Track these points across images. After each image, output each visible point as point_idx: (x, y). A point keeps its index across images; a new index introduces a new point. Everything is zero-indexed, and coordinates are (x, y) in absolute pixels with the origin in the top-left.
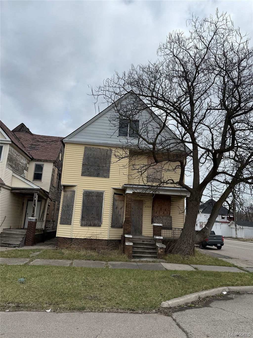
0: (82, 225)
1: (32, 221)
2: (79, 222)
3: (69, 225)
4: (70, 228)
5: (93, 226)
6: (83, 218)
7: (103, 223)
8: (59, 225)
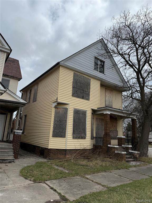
0: (74, 138)
1: (18, 134)
2: (71, 135)
3: (64, 137)
4: (65, 140)
5: (81, 139)
6: (74, 132)
7: (87, 136)
8: (52, 138)
